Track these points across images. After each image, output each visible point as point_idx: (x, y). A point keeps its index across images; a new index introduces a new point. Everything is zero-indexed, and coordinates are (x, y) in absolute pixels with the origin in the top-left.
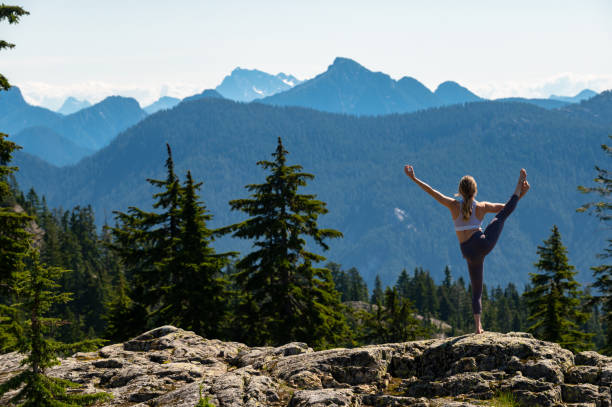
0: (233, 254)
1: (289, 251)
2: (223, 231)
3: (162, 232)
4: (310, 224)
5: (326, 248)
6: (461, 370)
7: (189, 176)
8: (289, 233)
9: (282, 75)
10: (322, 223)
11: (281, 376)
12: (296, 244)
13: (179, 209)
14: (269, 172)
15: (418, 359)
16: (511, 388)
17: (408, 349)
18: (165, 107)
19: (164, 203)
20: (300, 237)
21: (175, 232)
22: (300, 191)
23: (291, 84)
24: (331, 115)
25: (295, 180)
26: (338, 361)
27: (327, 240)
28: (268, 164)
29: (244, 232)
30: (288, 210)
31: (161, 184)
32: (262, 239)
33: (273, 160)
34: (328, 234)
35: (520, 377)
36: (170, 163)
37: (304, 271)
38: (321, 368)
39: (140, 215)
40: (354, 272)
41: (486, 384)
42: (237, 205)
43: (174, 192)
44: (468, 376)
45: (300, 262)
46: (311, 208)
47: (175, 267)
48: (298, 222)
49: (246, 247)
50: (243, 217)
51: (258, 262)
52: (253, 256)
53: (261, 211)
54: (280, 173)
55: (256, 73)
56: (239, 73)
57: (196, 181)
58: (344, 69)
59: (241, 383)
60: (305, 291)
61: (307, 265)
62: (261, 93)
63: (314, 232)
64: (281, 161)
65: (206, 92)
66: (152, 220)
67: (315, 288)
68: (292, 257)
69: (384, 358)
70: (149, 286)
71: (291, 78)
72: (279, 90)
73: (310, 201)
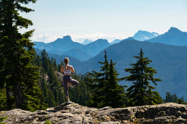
0: (126, 87)
1: (144, 85)
2: (123, 79)
3: (103, 79)
4: (151, 77)
5: (156, 84)
6: (160, 116)
7: (111, 61)
8: (144, 79)
9: (154, 33)
10: (155, 76)
11: (97, 117)
12: (146, 83)
13: (108, 71)
14: (138, 60)
15: (145, 112)
16: (177, 122)
17: (142, 108)
18: (116, 42)
19: (103, 70)
20: (147, 81)
21: (107, 79)
22: (148, 66)
23: (157, 35)
24: (169, 45)
25: (146, 62)
26: (117, 112)
27: (156, 82)
28: (137, 57)
29: (129, 79)
30: (144, 72)
31: (103, 63)
32: (135, 81)
33: (139, 56)
34: (157, 80)
35: (180, 118)
36: (105, 57)
37: (149, 92)
38: (111, 114)
39: (96, 73)
40: (175, 95)
41: (168, 120)
42: (127, 70)
43: (107, 66)
44: (162, 118)
45: (147, 89)
46: (151, 71)
47: (107, 90)
48: (147, 76)
49: (130, 84)
50: (129, 74)
51: (134, 89)
52: (132, 87)
53: (135, 72)
54: (141, 60)
55: (145, 31)
56: (140, 32)
57: (114, 62)
58: (173, 31)
59: (81, 119)
60: (149, 99)
61: (150, 90)
62: (147, 38)
63: (152, 79)
64: (142, 56)
65: (129, 38)
66: (100, 75)
67: (152, 97)
68: (145, 88)
69: (134, 111)
70: (98, 96)
71: (156, 34)
72: (153, 37)
73: (151, 69)
